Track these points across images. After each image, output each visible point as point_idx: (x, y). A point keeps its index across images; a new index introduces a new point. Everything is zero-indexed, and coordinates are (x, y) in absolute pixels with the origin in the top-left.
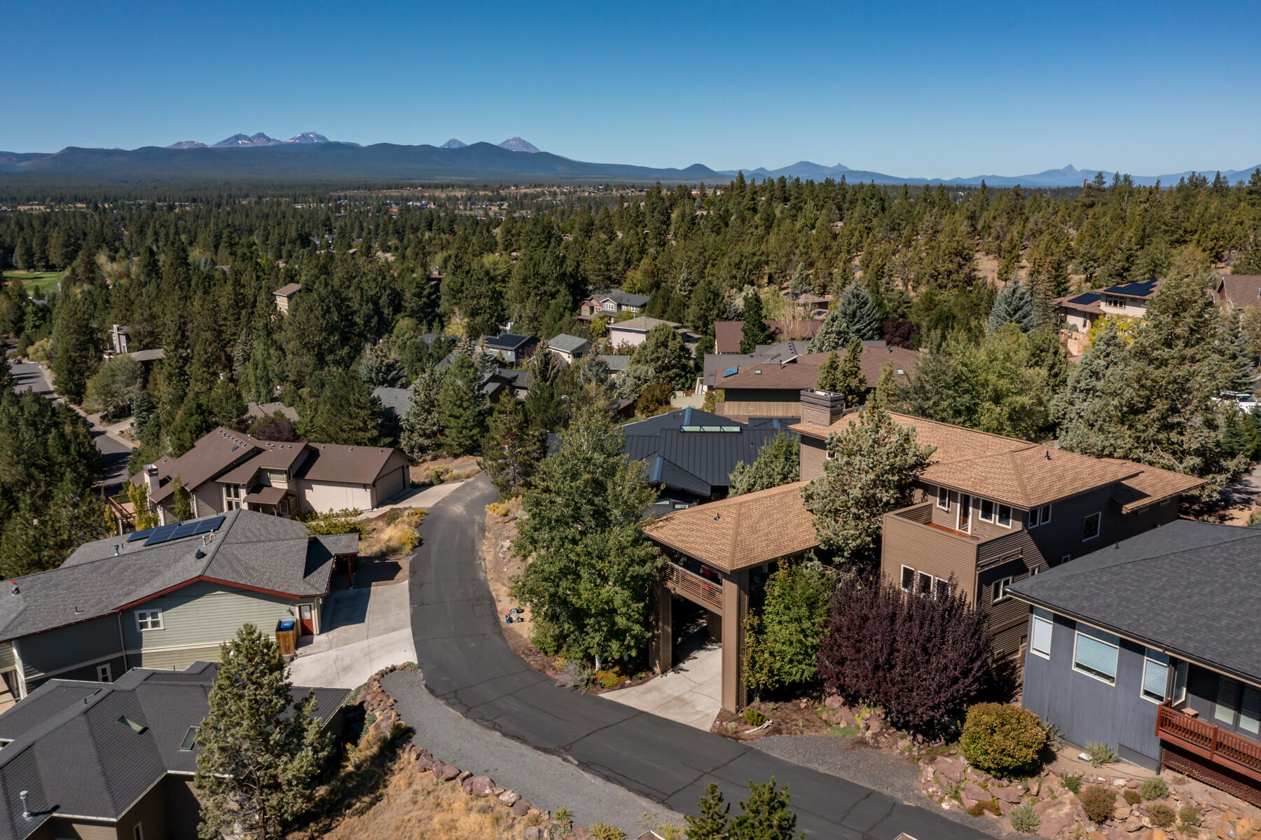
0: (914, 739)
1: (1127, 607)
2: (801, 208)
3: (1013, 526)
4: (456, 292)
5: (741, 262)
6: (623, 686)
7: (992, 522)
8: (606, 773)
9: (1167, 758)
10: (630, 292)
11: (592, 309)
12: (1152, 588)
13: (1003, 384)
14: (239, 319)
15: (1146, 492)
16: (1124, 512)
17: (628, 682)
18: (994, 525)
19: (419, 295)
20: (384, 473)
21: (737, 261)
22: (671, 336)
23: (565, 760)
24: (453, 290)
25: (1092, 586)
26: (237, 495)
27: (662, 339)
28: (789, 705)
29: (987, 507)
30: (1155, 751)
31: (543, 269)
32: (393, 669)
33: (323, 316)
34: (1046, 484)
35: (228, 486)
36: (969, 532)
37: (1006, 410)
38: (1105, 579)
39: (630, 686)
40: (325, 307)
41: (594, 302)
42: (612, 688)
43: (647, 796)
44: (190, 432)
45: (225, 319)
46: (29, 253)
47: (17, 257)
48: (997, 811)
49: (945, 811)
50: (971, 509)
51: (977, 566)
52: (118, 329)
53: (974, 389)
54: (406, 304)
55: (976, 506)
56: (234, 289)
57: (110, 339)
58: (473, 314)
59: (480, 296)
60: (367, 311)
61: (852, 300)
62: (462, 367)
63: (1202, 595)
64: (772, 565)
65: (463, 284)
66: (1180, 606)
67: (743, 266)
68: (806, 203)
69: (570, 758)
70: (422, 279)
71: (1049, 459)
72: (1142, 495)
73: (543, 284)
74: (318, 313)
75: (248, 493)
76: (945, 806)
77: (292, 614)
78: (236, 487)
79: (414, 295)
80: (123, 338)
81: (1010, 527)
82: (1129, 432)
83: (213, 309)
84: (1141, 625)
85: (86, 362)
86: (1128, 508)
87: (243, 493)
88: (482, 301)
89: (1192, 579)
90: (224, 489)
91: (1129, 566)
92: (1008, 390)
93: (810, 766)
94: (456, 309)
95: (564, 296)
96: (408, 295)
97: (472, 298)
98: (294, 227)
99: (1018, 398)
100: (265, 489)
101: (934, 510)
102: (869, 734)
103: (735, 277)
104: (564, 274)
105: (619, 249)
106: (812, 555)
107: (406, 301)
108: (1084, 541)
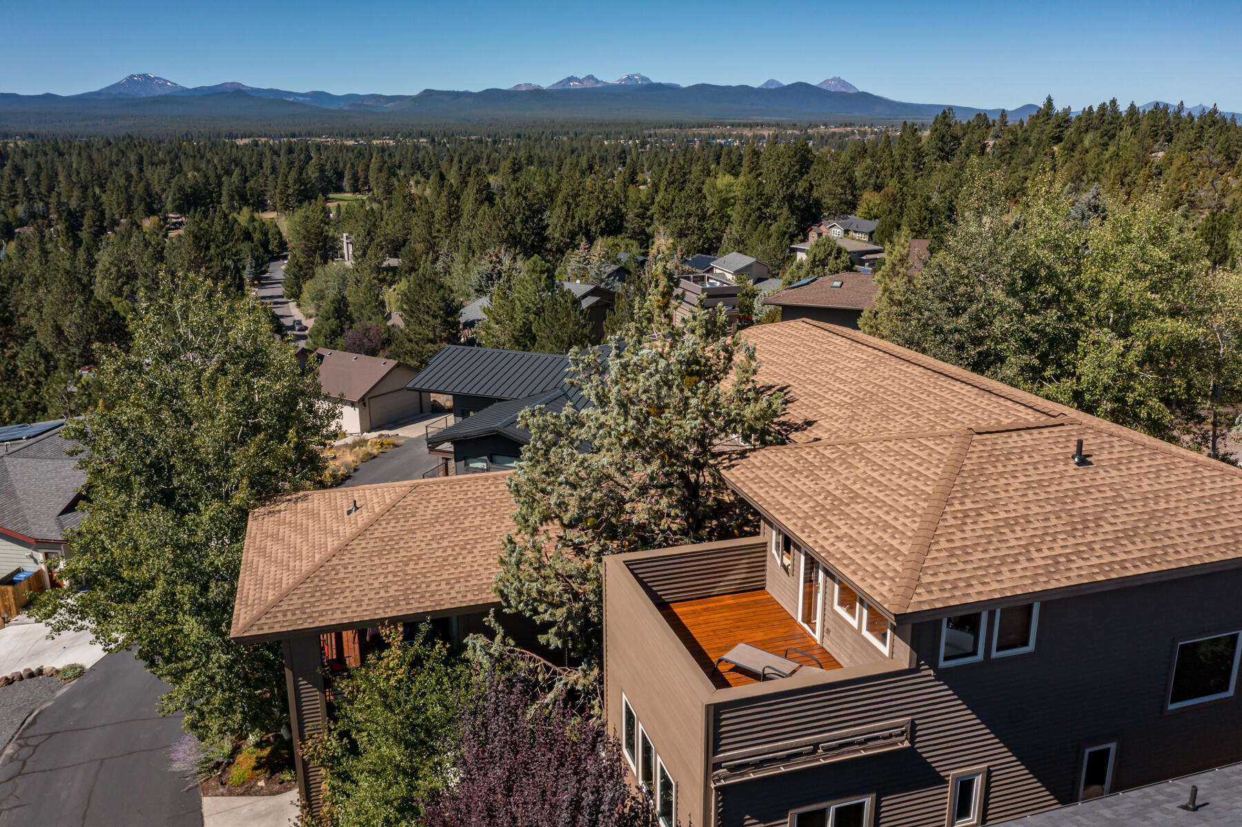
3: (894, 651)
4: (666, 211)
6: (247, 791)
7: (855, 623)
11: (820, 235)
13: (1135, 291)
14: (449, 231)
17: (262, 783)
18: (858, 632)
19: (642, 216)
20: (380, 390)
24: (663, 207)
32: (40, 672)
37: (1139, 347)
41: (823, 228)
45: (439, 231)
51: (711, 767)
52: (347, 238)
54: (628, 225)
56: (448, 201)
57: (341, 248)
58: (681, 234)
60: (571, 228)
65: (673, 201)
70: (648, 199)
71: (1083, 461)
73: (767, 206)
77: (36, 561)
79: (637, 216)
80: (350, 246)
81: (887, 652)
83: (427, 221)
85: (312, 268)
88: (691, 221)
92: (1149, 305)
94: (661, 229)
95: (785, 219)
96: (631, 216)
97: (681, 217)
99: (1169, 324)
101: (769, 559)
104: (792, 196)
105: (868, 171)
107: (627, 222)
108: (1171, 707)
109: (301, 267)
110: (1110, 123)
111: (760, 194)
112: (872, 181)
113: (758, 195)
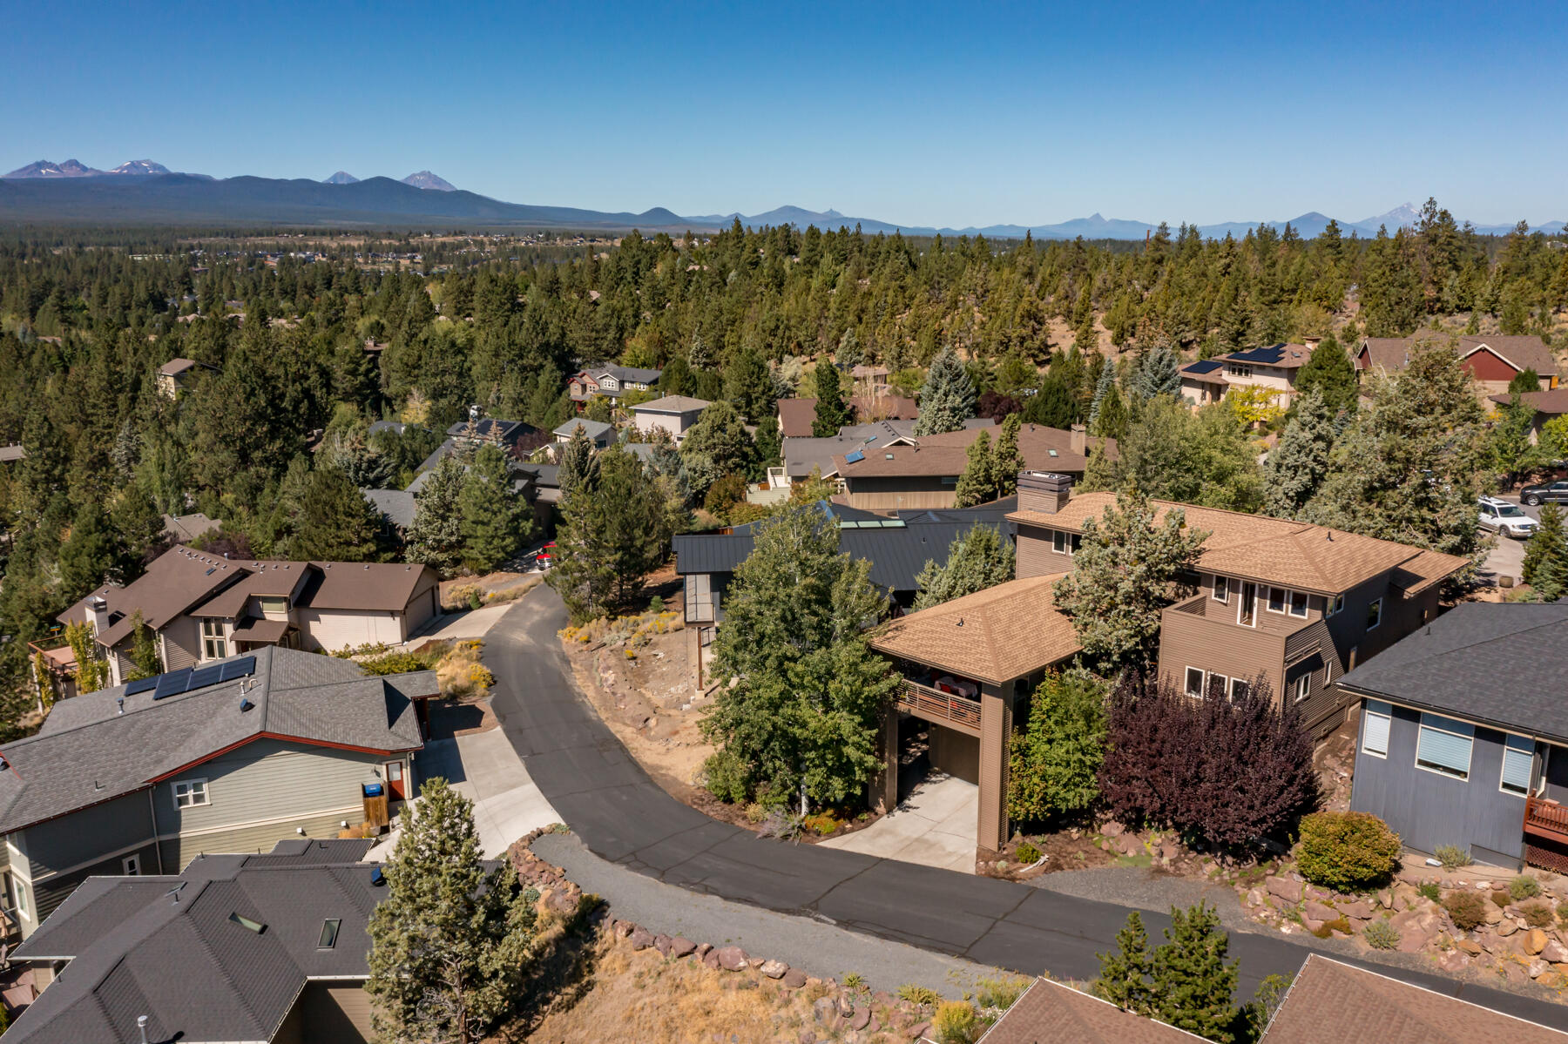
0: (1223, 862)
2: (817, 263)
3: (1311, 616)
5: (777, 327)
6: (843, 832)
7: (1283, 613)
8: (878, 930)
9: (1531, 854)
10: (633, 366)
11: (584, 387)
14: (115, 406)
15: (1421, 574)
16: (1406, 597)
17: (849, 826)
19: (354, 373)
20: (416, 595)
21: (773, 327)
22: (728, 418)
23: (817, 920)
24: (407, 365)
26: (220, 632)
27: (719, 421)
28: (1058, 837)
29: (1277, 597)
30: (1517, 847)
31: (521, 338)
32: (540, 833)
34: (1340, 566)
35: (207, 621)
36: (1254, 626)
38: (1446, 666)
39: (852, 830)
41: (586, 379)
42: (830, 835)
43: (941, 951)
44: (89, 555)
48: (1347, 930)
49: (1288, 936)
50: (1256, 600)
51: (1285, 660)
54: (337, 385)
55: (1262, 596)
56: (107, 366)
59: (444, 372)
61: (945, 371)
62: (489, 459)
64: (1038, 675)
65: (420, 358)
66: (1539, 689)
67: (780, 332)
68: (822, 256)
69: (823, 917)
70: (357, 352)
71: (1331, 540)
72: (1418, 579)
73: (521, 357)
75: (236, 629)
76: (1285, 930)
77: (378, 774)
78: (220, 621)
79: (348, 372)
81: (1306, 617)
82: (1379, 511)
84: (1502, 712)
86: (1411, 592)
87: (229, 629)
88: (448, 379)
90: (202, 625)
91: (1468, 650)
93: (1111, 901)
95: (550, 372)
96: (339, 374)
97: (435, 375)
98: (142, 285)
100: (257, 622)
101: (1208, 603)
102: (1165, 860)
103: (770, 346)
104: (548, 344)
105: (609, 312)
106: (1076, 661)
107: (336, 380)
111: (512, 344)
112: (614, 323)
113: (509, 345)
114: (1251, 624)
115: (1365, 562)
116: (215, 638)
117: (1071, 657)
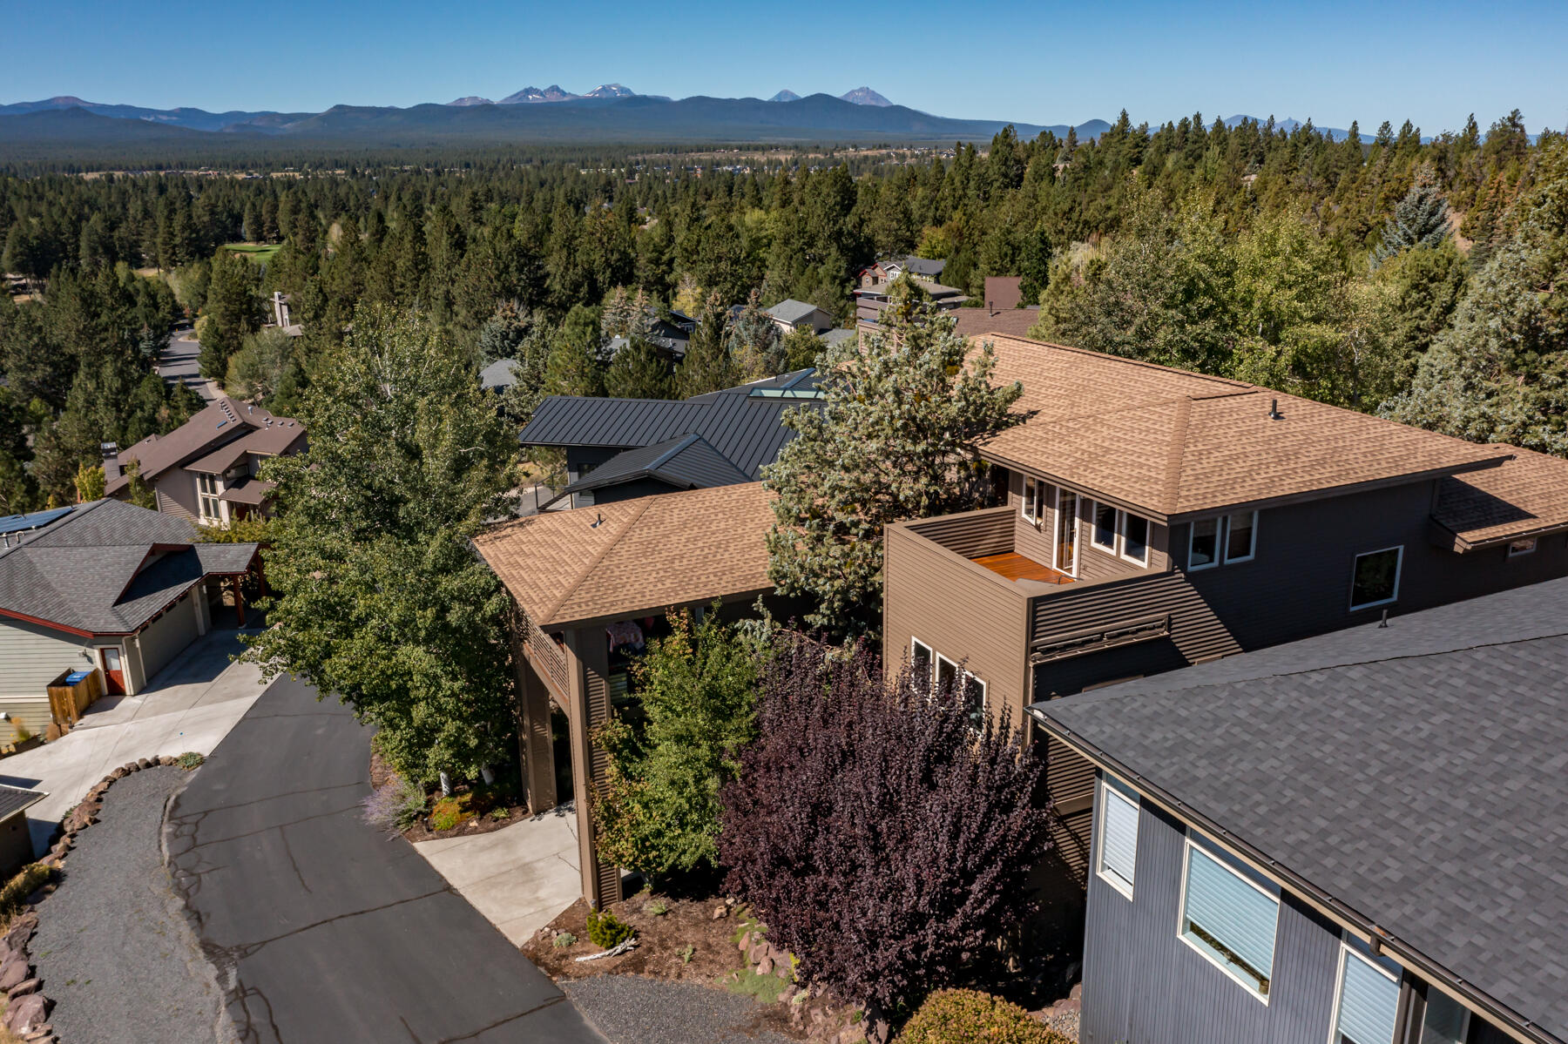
0: (870, 1030)
1: (1309, 791)
2: (1200, 156)
3: (1152, 561)
4: (690, 254)
5: (1072, 209)
6: (464, 831)
7: (1113, 552)
10: (926, 257)
11: (876, 280)
12: (1397, 743)
13: (1284, 300)
15: (1530, 509)
16: (1458, 549)
17: (476, 824)
18: (1116, 559)
19: (657, 262)
23: (221, 975)
24: (686, 250)
25: (1240, 722)
26: (214, 491)
29: (1106, 519)
31: (811, 227)
32: (157, 762)
33: (498, 278)
35: (203, 476)
37: (1289, 352)
39: (475, 831)
40: (502, 266)
41: (878, 271)
42: (440, 834)
45: (402, 286)
46: (258, 222)
47: (246, 228)
50: (1077, 520)
51: (1031, 650)
52: (280, 298)
53: (1226, 311)
55: (1086, 517)
57: (272, 311)
58: (711, 282)
59: (719, 259)
60: (574, 278)
63: (1539, 777)
65: (699, 242)
68: (1208, 149)
69: (231, 975)
70: (662, 241)
71: (1278, 417)
73: (811, 246)
74: (493, 273)
75: (227, 488)
77: (90, 660)
78: (212, 478)
79: (650, 261)
80: (285, 308)
81: (1144, 565)
83: (388, 272)
85: (236, 337)
86: (1466, 540)
87: (220, 485)
88: (723, 265)
89: (1523, 724)
90: (198, 480)
92: (1295, 313)
94: (687, 276)
95: (834, 261)
96: (642, 261)
97: (709, 261)
99: (1314, 329)
100: (251, 483)
101: (1018, 525)
104: (840, 233)
105: (926, 202)
106: (759, 605)
107: (638, 269)
108: (1353, 609)
109: (222, 337)
110: (1195, 142)
111: (802, 232)
112: (931, 214)
113: (799, 232)
114: (1070, 570)
115: (1322, 462)
116: (211, 497)
117: (751, 596)
